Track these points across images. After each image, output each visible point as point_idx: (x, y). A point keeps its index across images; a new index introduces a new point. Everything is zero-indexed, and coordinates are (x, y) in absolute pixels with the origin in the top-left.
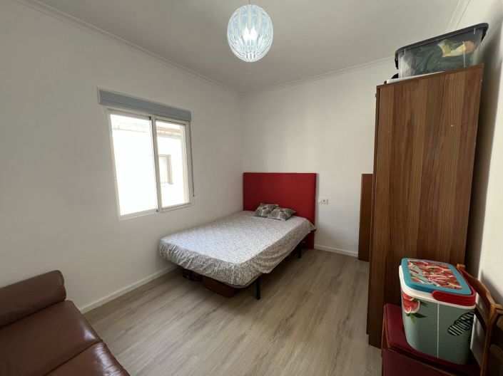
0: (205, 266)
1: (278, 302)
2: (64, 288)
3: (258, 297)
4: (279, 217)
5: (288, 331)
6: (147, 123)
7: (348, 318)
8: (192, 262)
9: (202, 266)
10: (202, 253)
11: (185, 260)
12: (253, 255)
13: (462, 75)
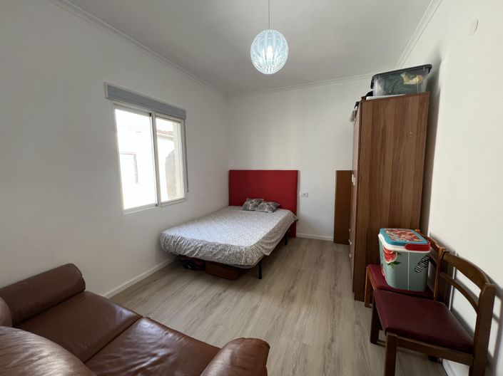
0: (215, 252)
1: (277, 279)
2: (83, 280)
3: (260, 277)
4: (266, 210)
5: (293, 299)
6: (147, 119)
7: (335, 285)
8: (200, 250)
9: (212, 252)
10: (211, 240)
11: (193, 249)
12: (258, 240)
13: (417, 98)
